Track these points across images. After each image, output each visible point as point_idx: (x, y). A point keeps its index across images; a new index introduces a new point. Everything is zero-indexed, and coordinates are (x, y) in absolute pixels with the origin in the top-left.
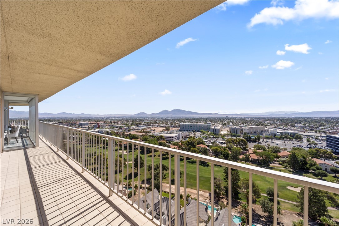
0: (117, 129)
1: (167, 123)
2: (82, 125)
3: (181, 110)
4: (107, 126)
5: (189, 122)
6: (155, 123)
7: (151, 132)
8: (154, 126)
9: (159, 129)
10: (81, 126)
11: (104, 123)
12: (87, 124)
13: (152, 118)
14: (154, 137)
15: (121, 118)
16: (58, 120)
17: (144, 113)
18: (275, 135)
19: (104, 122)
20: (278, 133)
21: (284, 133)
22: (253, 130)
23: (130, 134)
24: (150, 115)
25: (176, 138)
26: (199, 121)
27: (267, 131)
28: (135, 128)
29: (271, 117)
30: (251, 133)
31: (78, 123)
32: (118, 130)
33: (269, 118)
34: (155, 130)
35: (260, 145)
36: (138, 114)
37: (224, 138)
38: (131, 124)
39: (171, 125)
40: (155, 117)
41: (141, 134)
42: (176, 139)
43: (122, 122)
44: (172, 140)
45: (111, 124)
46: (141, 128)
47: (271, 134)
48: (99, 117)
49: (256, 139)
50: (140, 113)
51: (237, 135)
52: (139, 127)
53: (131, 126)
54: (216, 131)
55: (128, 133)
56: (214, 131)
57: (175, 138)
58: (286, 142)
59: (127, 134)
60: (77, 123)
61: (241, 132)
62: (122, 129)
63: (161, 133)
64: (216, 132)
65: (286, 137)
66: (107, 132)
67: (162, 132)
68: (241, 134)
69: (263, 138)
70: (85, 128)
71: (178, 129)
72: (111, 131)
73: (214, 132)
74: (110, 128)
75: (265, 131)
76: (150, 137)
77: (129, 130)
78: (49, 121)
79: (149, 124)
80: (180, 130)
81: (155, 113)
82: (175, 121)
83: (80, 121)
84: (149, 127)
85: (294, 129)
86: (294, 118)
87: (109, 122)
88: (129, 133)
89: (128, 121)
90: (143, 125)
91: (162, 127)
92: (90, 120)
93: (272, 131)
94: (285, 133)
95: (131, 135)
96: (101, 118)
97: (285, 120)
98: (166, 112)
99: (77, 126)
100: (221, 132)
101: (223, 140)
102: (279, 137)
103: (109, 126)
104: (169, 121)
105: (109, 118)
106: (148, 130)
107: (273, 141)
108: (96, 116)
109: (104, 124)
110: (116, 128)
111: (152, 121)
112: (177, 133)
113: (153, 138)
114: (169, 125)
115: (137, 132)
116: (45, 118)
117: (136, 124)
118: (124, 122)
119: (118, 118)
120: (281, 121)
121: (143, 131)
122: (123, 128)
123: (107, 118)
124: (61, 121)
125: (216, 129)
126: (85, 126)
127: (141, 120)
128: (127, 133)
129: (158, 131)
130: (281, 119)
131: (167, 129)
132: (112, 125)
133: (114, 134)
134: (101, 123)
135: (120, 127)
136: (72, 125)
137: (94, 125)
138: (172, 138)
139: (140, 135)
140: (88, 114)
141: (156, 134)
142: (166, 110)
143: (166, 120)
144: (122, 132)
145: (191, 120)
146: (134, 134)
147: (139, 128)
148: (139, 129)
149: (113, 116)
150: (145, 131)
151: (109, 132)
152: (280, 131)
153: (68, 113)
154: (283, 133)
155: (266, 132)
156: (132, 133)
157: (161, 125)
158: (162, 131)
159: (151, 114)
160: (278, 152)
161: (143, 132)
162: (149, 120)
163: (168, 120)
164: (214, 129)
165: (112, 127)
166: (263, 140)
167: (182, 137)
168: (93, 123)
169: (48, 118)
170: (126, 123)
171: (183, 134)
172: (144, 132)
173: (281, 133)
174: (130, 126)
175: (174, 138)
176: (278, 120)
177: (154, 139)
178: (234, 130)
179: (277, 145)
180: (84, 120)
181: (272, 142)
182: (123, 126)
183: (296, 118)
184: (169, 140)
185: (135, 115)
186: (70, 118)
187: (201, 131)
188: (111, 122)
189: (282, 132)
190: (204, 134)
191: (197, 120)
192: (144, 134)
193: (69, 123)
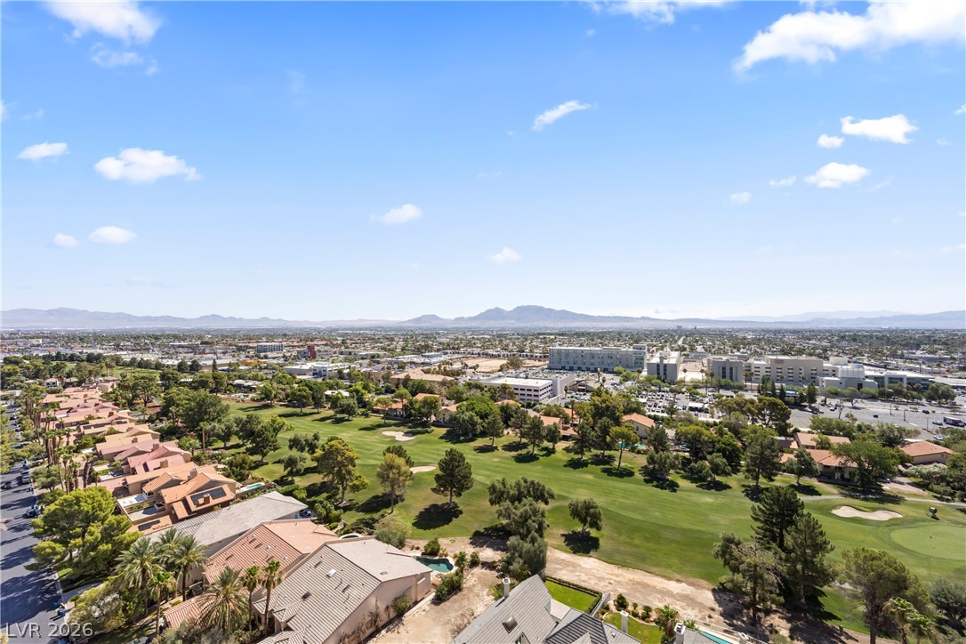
0: (367, 361)
1: (507, 345)
2: (265, 349)
3: (541, 308)
4: (335, 353)
5: (570, 343)
6: (470, 344)
7: (464, 373)
8: (469, 353)
9: (487, 365)
10: (262, 355)
11: (326, 345)
12: (279, 349)
13: (457, 330)
14: (482, 389)
15: (371, 330)
16: (200, 337)
17: (434, 317)
18: (860, 386)
19: (325, 342)
20: (867, 380)
21: (886, 381)
22: (785, 371)
23: (407, 379)
24: (451, 322)
25: (545, 390)
26: (599, 340)
27: (830, 372)
28: (415, 360)
29: (816, 329)
30: (781, 380)
31: (255, 345)
32: (370, 365)
33: (810, 331)
34: (478, 366)
35: (821, 416)
36: (418, 320)
37: (698, 394)
38: (403, 349)
39: (519, 351)
40: (465, 328)
41: (439, 378)
42: (546, 395)
43: (377, 342)
44: (536, 398)
45: (347, 348)
46: (433, 360)
47: (848, 381)
48: (310, 329)
49: (802, 398)
50: (424, 316)
51: (736, 383)
52: (428, 357)
53: (405, 354)
54: (665, 370)
55: (402, 376)
56: (658, 369)
57: (543, 392)
58: (902, 408)
59: (399, 379)
60: (251, 345)
61: (746, 376)
62: (378, 363)
63: (500, 377)
64: (665, 374)
65: (899, 393)
66: (340, 372)
67: (501, 373)
68: (746, 381)
69: (822, 395)
70: (274, 358)
71: (545, 364)
72: (349, 368)
73: (658, 374)
74: (346, 360)
75: (826, 373)
76: (470, 389)
77: (402, 367)
78: (176, 337)
79: (454, 348)
80: (550, 368)
81: (466, 316)
82: (526, 340)
83: (258, 338)
84: (456, 356)
85: (907, 364)
86: (890, 331)
87: (339, 342)
88: (405, 374)
89: (392, 340)
90: (438, 350)
91: (492, 356)
92: (285, 335)
93: (848, 371)
94: (892, 380)
95: (411, 383)
96: (315, 330)
97: (865, 336)
98: (496, 313)
99: (252, 353)
100: (680, 376)
101: (694, 400)
102: (874, 391)
103: (342, 353)
104: (510, 339)
105: (338, 330)
106: (457, 366)
107: (857, 405)
108: (301, 326)
109: (326, 348)
110: (363, 359)
111: (462, 341)
112: (546, 378)
113: (478, 393)
114: (512, 351)
115: (427, 372)
116: (164, 331)
117: (418, 349)
118: (381, 343)
119: (361, 329)
120: (855, 340)
121: (445, 370)
122: (382, 360)
123: (331, 332)
124: (206, 340)
125: (665, 366)
126: (275, 354)
127: (427, 337)
128: (396, 377)
129: (488, 370)
130: (850, 336)
131: (514, 364)
132: (350, 350)
133: (361, 377)
134: (319, 346)
135: (373, 357)
136: (240, 349)
137: (298, 352)
138: (536, 393)
139: (438, 382)
140: (280, 320)
141: (483, 380)
142: (497, 308)
143: (499, 336)
144: (383, 373)
145: (572, 336)
146: (421, 380)
147: (427, 360)
148: (430, 364)
149: (348, 325)
150: (448, 368)
151: (346, 371)
152: (872, 373)
153: (226, 315)
154: (882, 378)
155: (827, 375)
156: (413, 377)
157: (490, 352)
158: (499, 371)
159: (453, 318)
160: (898, 443)
161: (443, 374)
162: (452, 336)
163: (505, 336)
164: (658, 365)
165: (350, 357)
166: (825, 401)
167: (566, 390)
168: (295, 344)
169: (171, 330)
170: (388, 345)
171: (564, 379)
172: (446, 373)
173: (876, 378)
174: (400, 355)
175: (541, 393)
176: (843, 338)
177: (483, 395)
178: (724, 369)
179: (876, 416)
180: (271, 335)
181: (855, 408)
182: (382, 353)
183: (896, 331)
184: (526, 397)
185: (409, 321)
186: (231, 331)
187: (616, 369)
188: (344, 342)
189: (878, 374)
190: (626, 379)
191: (591, 336)
192: (449, 378)
193: (230, 345)
